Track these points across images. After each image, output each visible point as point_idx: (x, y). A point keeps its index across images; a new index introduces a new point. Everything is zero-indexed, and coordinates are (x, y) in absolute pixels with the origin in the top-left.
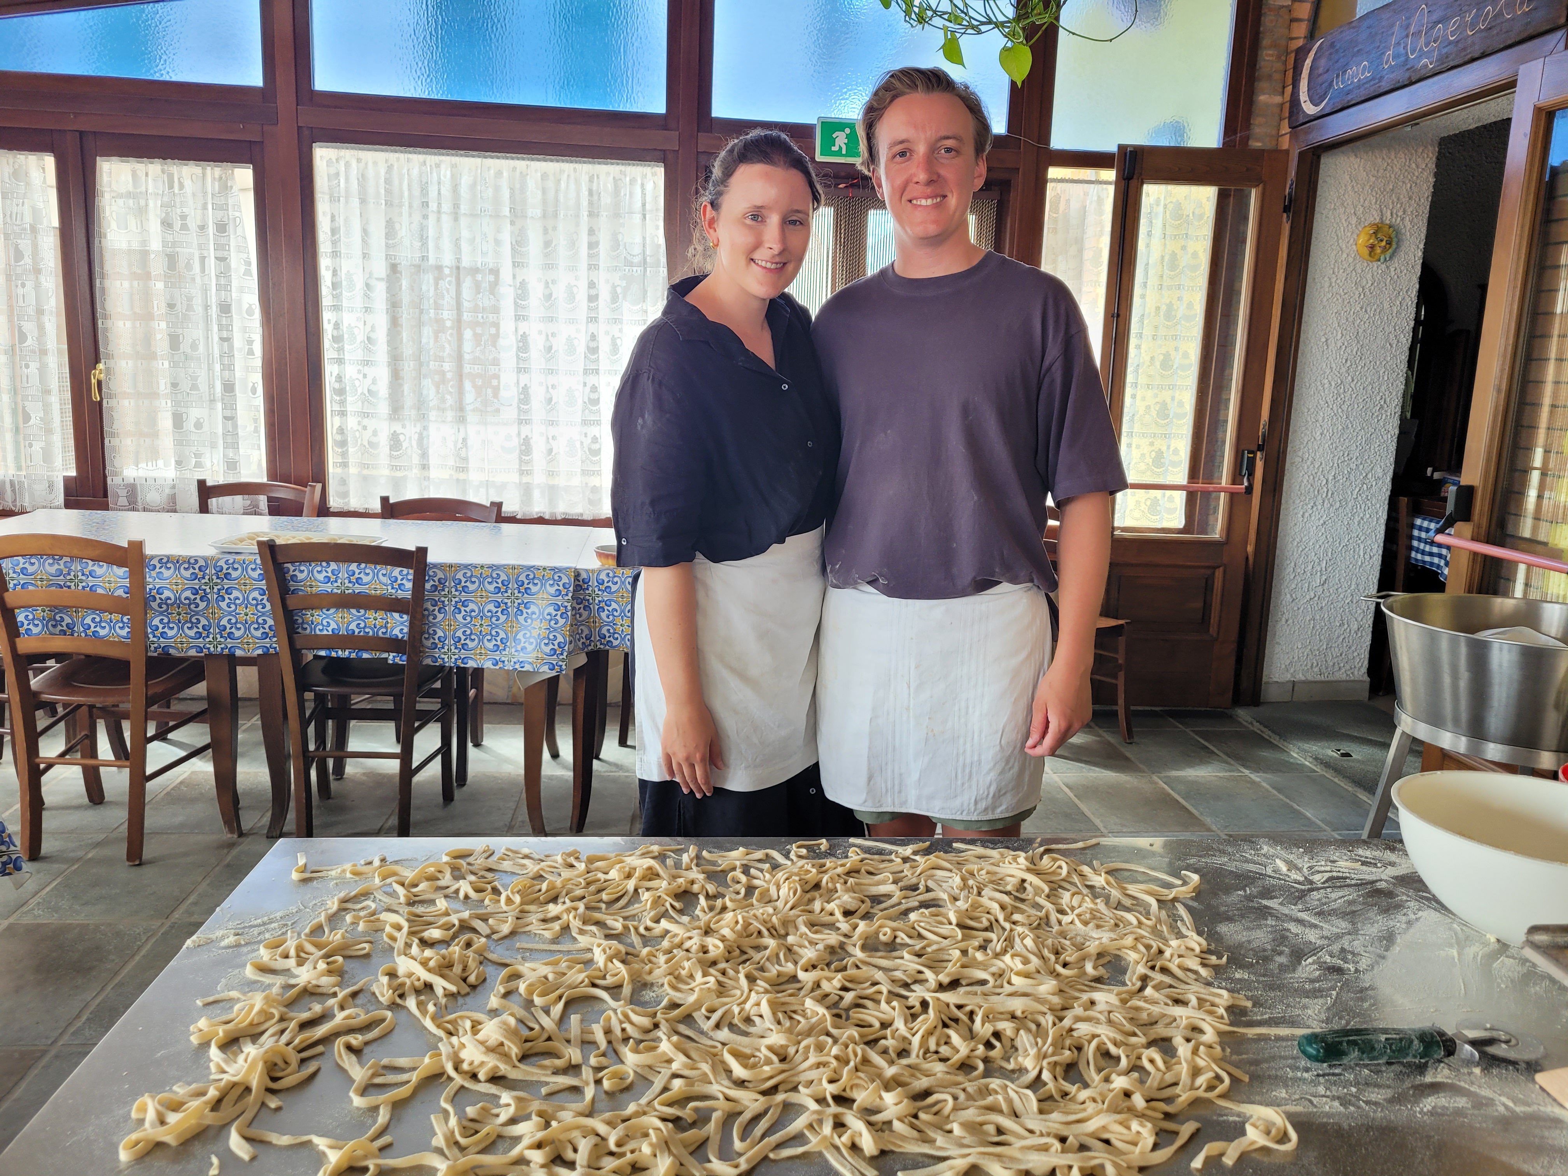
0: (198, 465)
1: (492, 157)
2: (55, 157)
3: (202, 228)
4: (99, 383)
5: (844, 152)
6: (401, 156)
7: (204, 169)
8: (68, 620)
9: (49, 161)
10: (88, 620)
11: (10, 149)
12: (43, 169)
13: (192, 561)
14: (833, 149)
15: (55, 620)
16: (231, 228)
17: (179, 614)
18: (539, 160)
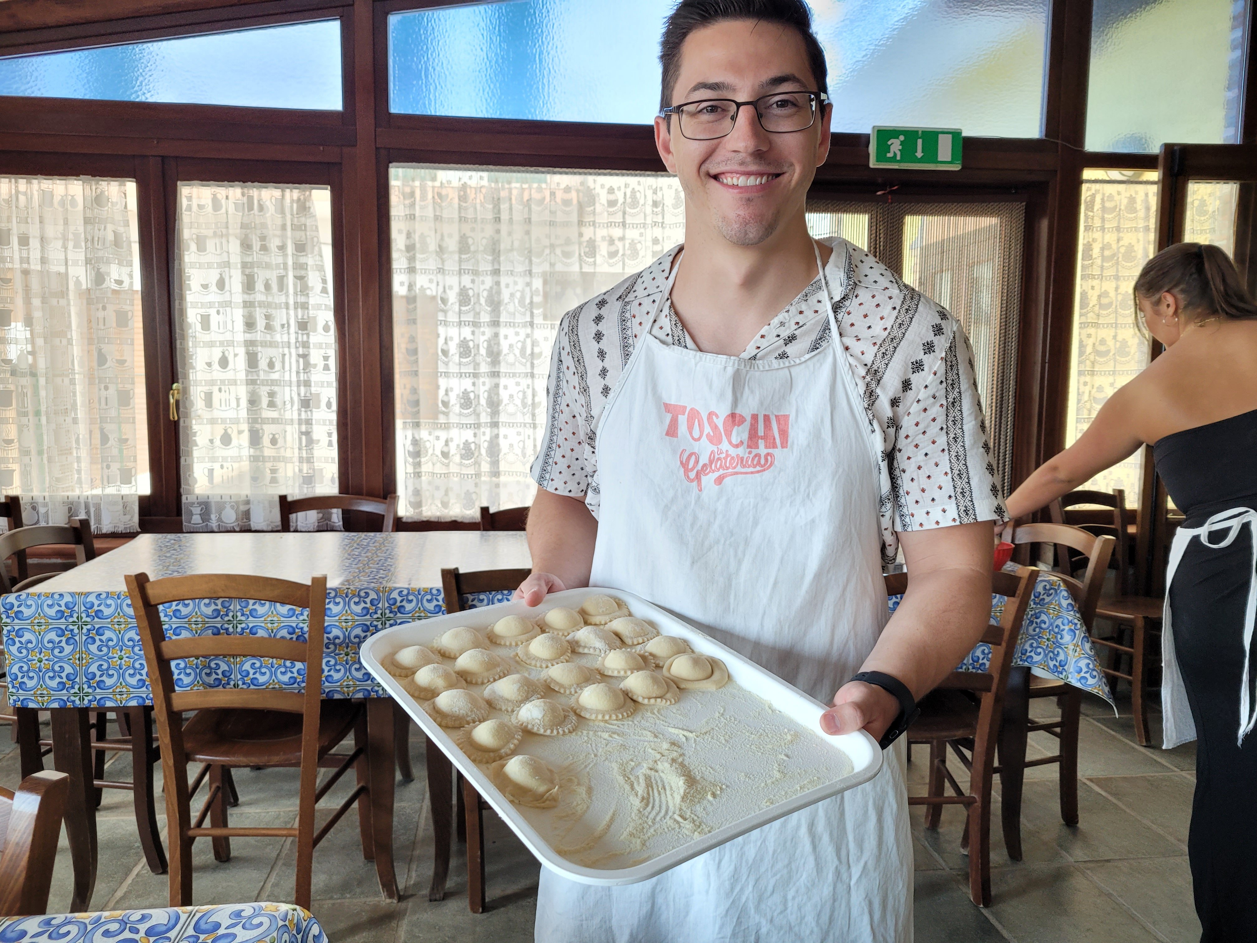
0: (274, 480)
1: (561, 173)
2: (137, 182)
3: (282, 248)
4: (177, 402)
5: (898, 158)
6: (473, 173)
7: (283, 191)
8: (224, 667)
9: (131, 187)
10: (247, 666)
11: (94, 175)
12: (125, 194)
13: (362, 594)
14: (889, 155)
15: (209, 667)
16: (309, 247)
17: (347, 654)
18: (605, 174)
